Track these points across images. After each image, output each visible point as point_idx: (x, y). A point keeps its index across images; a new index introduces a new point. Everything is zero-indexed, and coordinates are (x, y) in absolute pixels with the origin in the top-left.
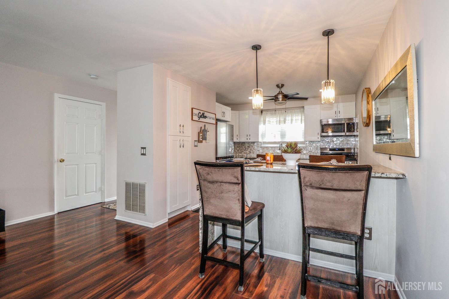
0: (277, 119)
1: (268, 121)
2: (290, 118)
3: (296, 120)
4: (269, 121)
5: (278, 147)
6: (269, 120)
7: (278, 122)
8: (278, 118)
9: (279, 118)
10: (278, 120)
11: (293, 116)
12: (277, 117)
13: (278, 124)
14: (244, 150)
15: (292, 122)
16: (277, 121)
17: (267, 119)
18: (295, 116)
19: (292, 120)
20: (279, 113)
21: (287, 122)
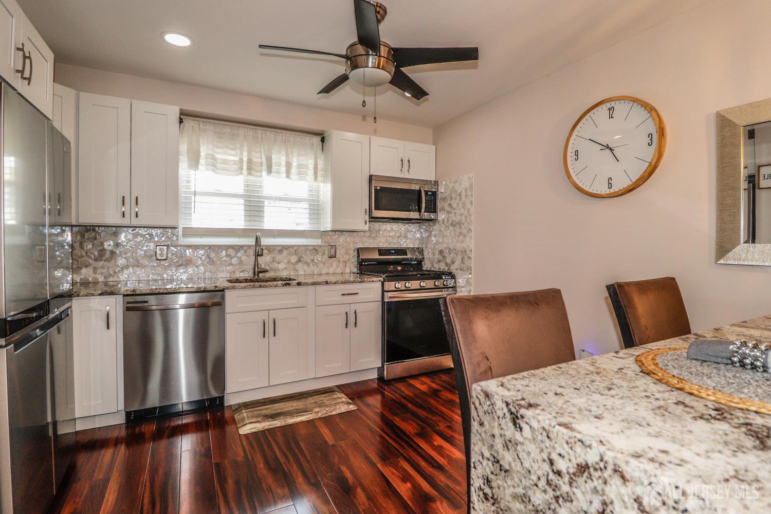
0: (241, 153)
1: (207, 154)
2: (283, 160)
3: (299, 166)
4: (212, 158)
5: (249, 247)
6: (210, 152)
7: (245, 166)
8: (245, 154)
9: (249, 154)
10: (245, 159)
11: (292, 153)
12: (242, 147)
13: (245, 172)
14: (96, 260)
15: (288, 172)
16: (241, 161)
17: (204, 151)
18: (299, 155)
19: (289, 166)
20: (245, 136)
21: (274, 168)
